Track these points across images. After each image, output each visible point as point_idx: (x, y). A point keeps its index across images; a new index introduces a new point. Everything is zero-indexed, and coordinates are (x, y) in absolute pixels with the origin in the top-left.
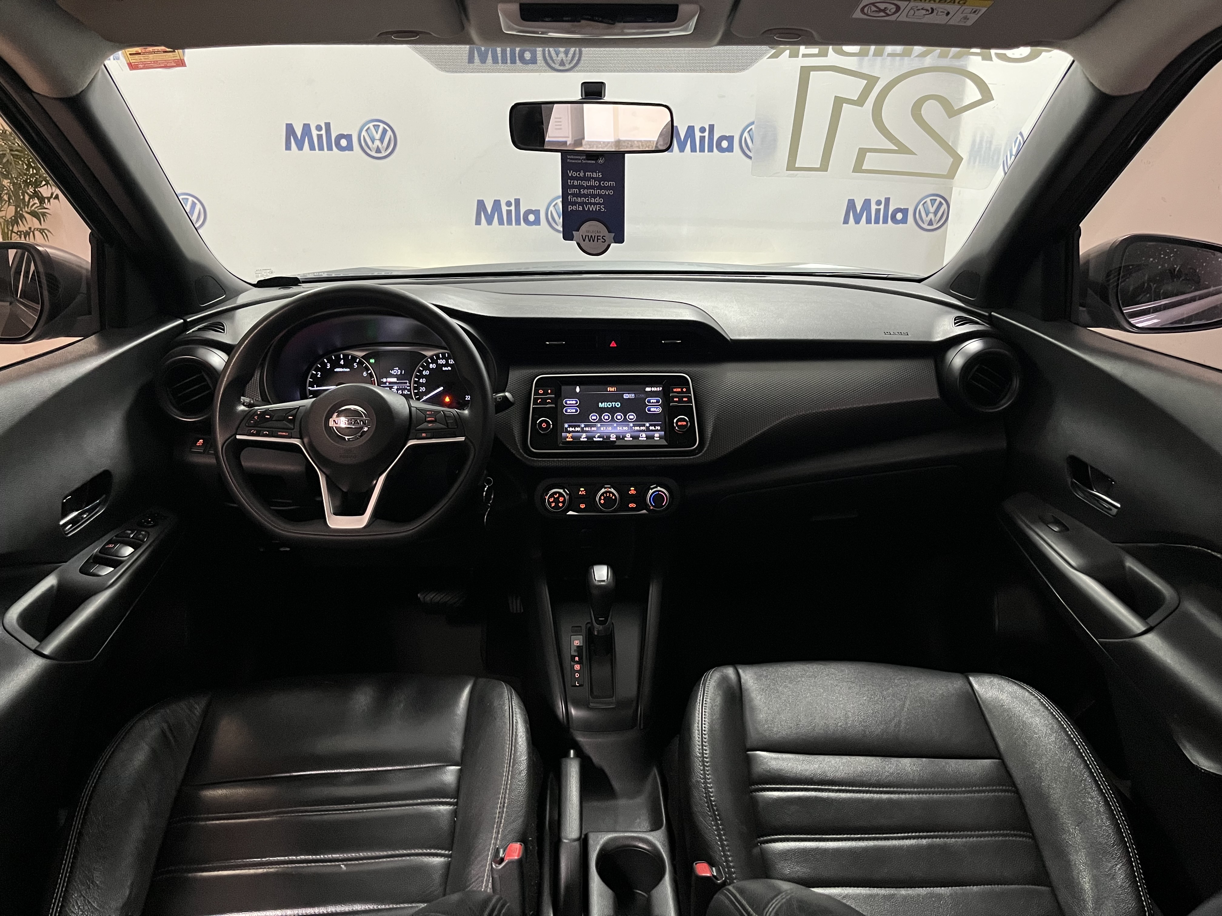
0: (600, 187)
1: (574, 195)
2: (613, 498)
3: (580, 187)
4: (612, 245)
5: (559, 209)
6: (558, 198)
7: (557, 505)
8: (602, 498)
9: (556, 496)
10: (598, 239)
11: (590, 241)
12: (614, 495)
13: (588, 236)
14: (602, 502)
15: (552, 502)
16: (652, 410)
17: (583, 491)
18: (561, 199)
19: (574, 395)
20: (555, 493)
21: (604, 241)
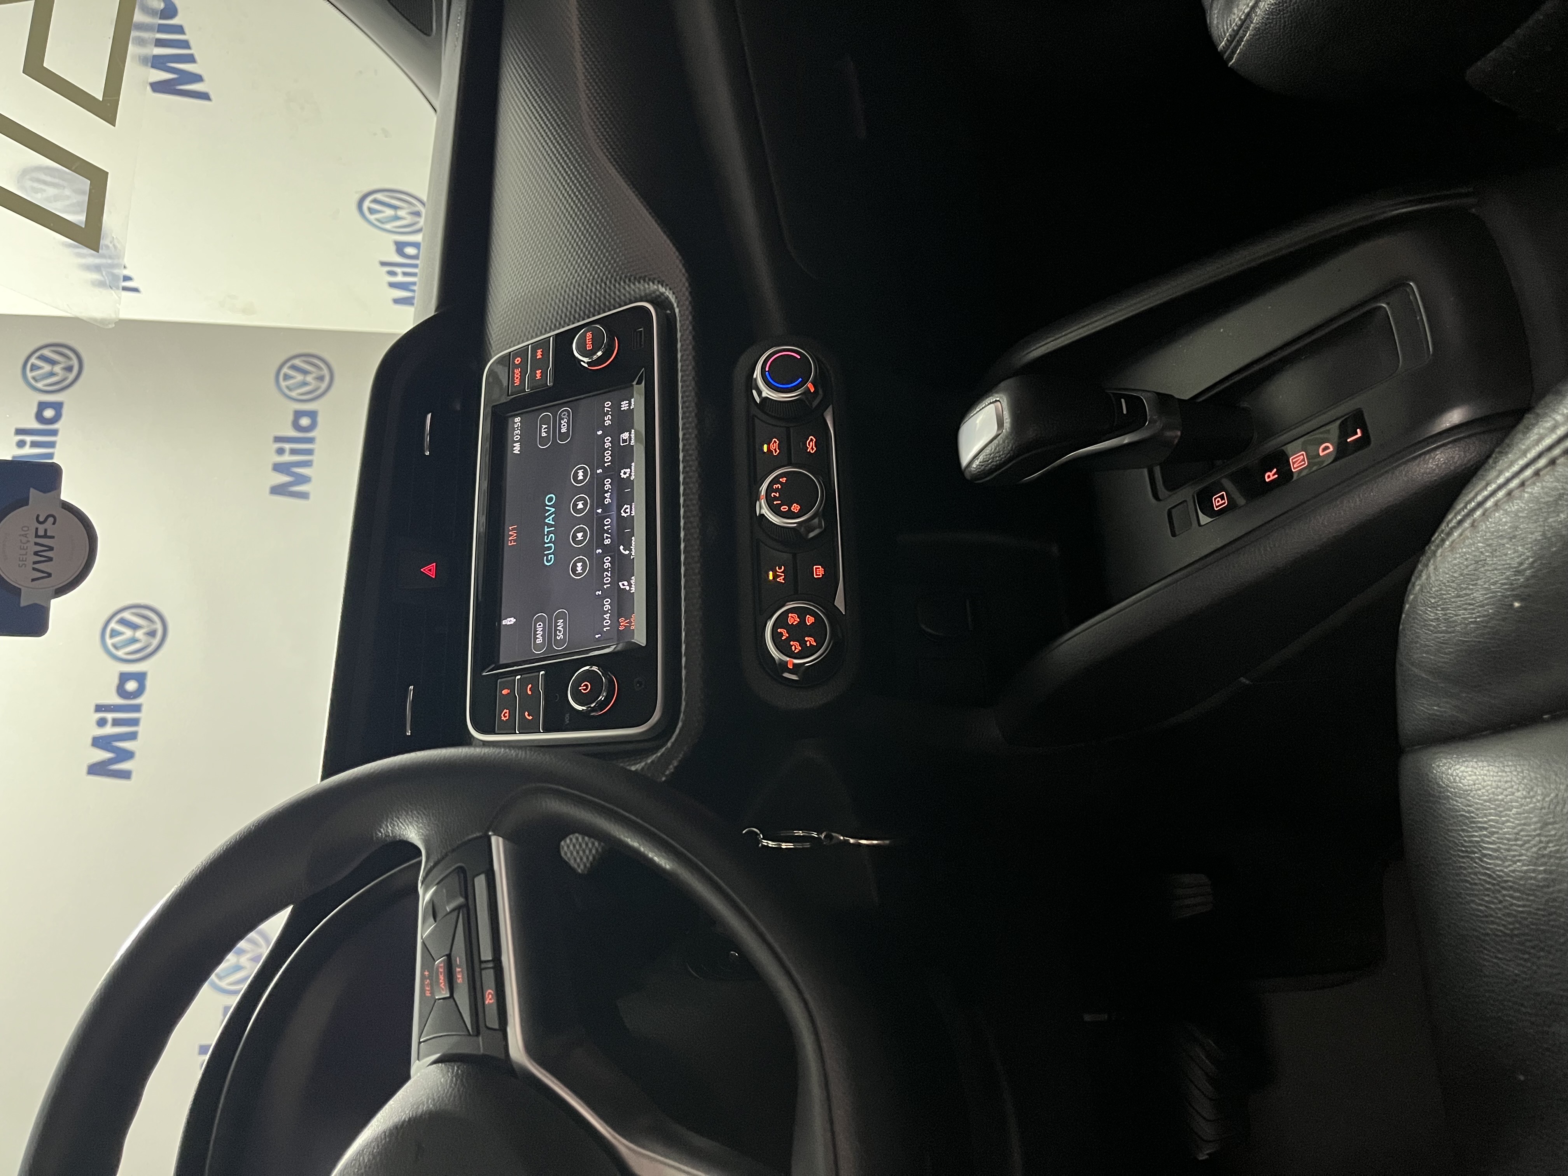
2: (784, 480)
4: (63, 497)
7: (809, 631)
8: (784, 508)
9: (786, 635)
10: (45, 536)
11: (50, 559)
12: (775, 481)
13: (35, 563)
14: (796, 508)
15: (803, 643)
16: (564, 430)
17: (775, 572)
19: (525, 629)
20: (776, 636)
21: (51, 520)
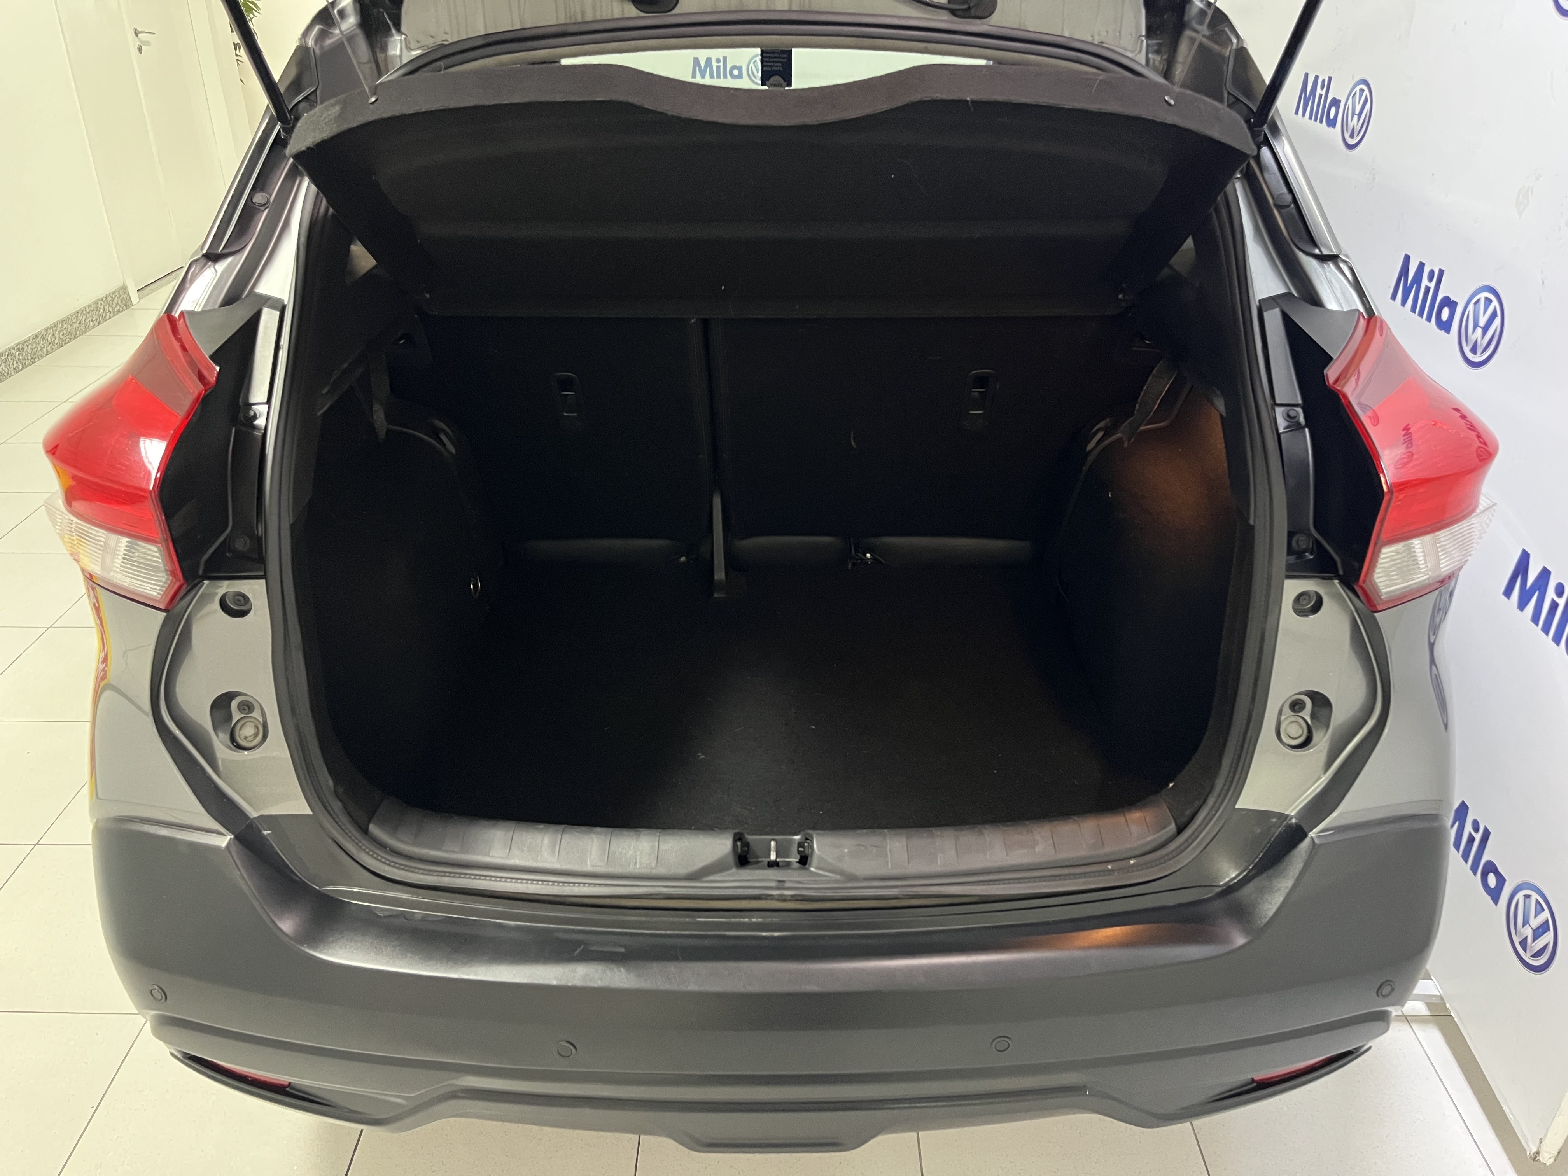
0: (779, 58)
1: (767, 62)
3: (769, 57)
5: (758, 65)
6: (757, 56)
18: (760, 57)
